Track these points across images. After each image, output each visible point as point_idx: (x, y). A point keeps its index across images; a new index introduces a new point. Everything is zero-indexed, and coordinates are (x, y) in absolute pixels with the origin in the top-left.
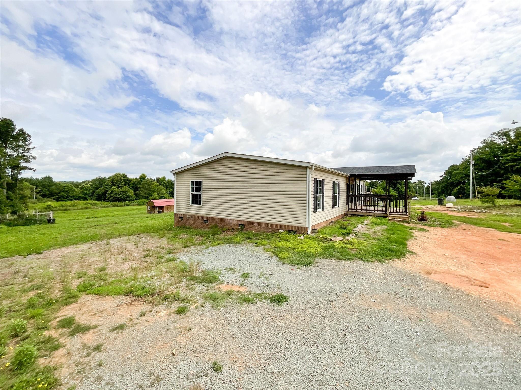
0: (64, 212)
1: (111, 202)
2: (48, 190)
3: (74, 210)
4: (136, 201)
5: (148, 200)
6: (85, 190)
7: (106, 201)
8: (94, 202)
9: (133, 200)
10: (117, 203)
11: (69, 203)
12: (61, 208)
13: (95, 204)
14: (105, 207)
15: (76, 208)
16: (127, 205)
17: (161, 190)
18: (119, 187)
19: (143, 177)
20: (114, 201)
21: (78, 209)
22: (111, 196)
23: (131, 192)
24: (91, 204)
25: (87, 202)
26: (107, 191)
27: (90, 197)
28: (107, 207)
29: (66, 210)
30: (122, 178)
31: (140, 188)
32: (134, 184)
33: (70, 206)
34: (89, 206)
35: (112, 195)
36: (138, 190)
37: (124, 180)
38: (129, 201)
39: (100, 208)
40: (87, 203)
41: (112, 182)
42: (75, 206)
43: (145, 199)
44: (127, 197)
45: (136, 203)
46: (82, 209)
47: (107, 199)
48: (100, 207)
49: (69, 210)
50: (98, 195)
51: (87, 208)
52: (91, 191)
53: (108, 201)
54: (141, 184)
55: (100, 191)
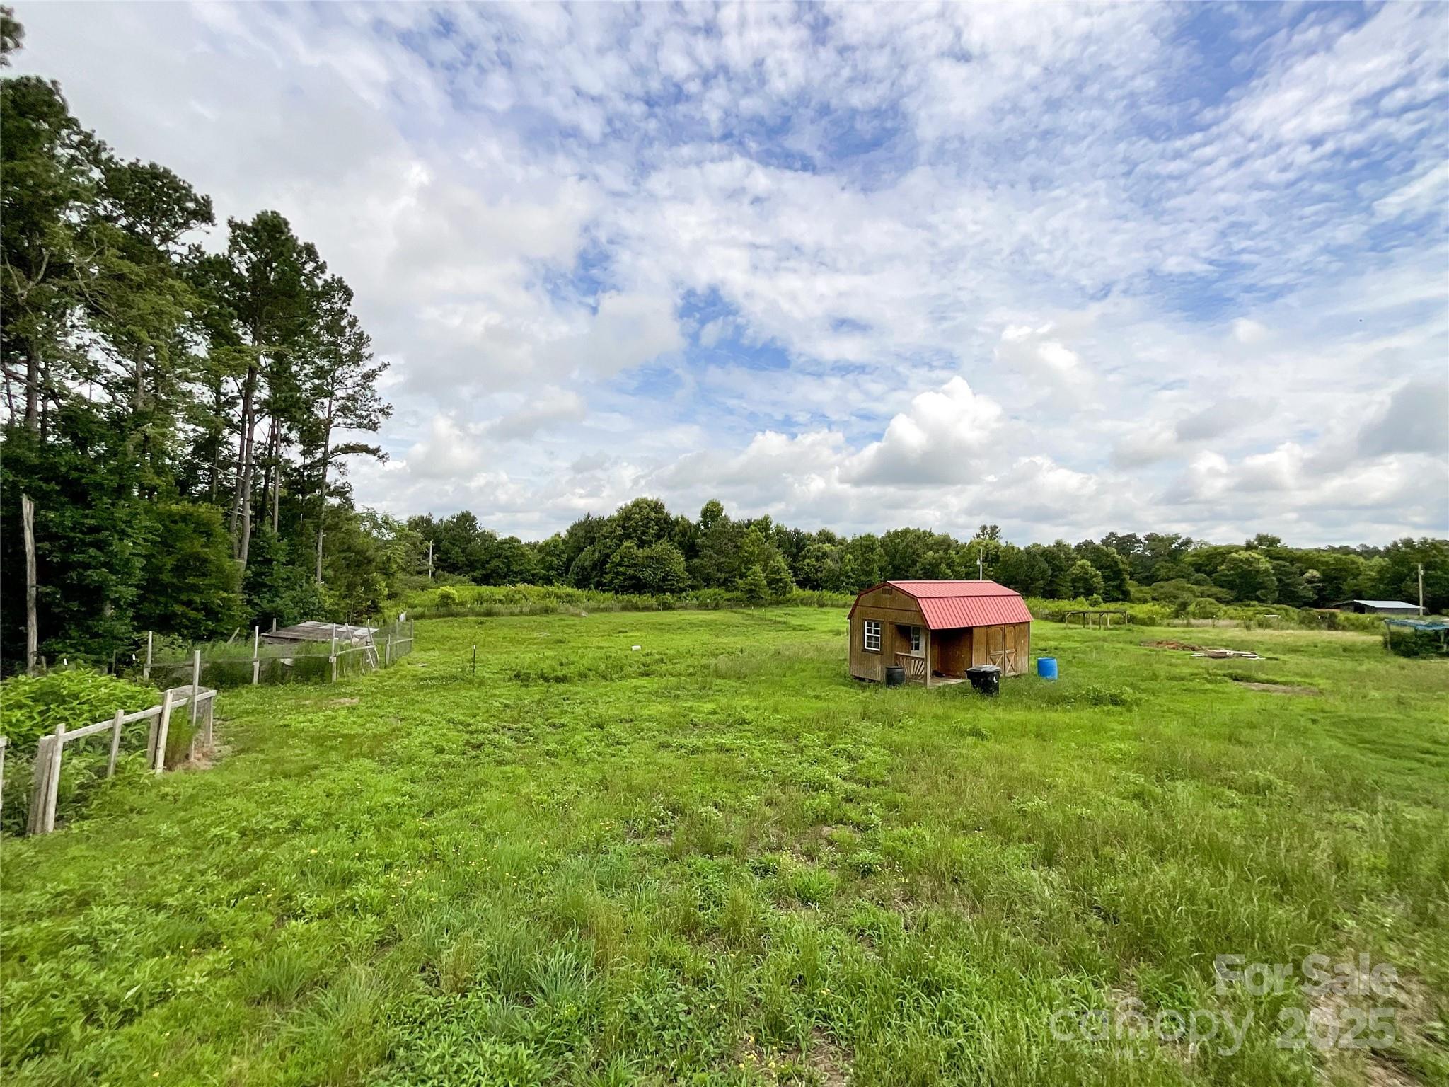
0: (482, 623)
1: (617, 592)
2: (463, 551)
3: (512, 614)
4: (691, 593)
5: (728, 590)
6: (548, 554)
7: (604, 591)
8: (570, 590)
9: (683, 590)
10: (635, 598)
11: (500, 591)
12: (477, 607)
13: (569, 599)
14: (597, 610)
15: (517, 609)
16: (667, 607)
17: (769, 557)
18: (641, 544)
19: (712, 512)
20: (624, 589)
21: (521, 613)
22: (617, 573)
23: (678, 562)
24: (558, 597)
25: (550, 589)
26: (608, 556)
27: (560, 575)
28: (605, 610)
29: (489, 614)
30: (653, 515)
31: (703, 547)
32: (684, 535)
33: (500, 601)
34: (553, 603)
35: (620, 569)
36: (697, 556)
37: (658, 521)
38: (672, 592)
39: (583, 614)
40: (549, 594)
41: (624, 528)
42: (517, 602)
43: (719, 586)
44: (664, 579)
45: (695, 601)
46: (533, 613)
47: (604, 585)
48: (586, 609)
49: (497, 614)
50: (583, 568)
51: (547, 611)
52: (564, 557)
53: (609, 591)
54: (704, 535)
55: (589, 556)
